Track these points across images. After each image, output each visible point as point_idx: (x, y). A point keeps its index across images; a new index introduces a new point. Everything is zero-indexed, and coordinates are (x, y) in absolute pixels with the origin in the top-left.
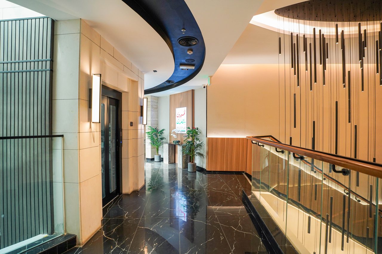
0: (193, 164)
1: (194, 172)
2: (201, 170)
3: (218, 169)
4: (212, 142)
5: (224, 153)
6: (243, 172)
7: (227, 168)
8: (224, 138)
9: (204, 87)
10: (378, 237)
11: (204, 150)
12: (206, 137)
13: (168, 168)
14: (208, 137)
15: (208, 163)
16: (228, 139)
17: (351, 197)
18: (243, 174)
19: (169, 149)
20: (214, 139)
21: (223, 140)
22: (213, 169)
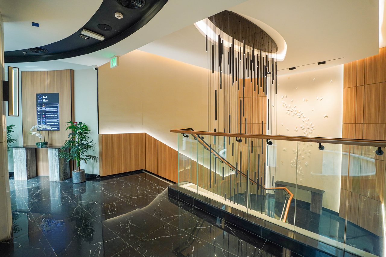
0: (80, 171)
1: (82, 183)
2: (92, 177)
3: (116, 172)
4: (105, 140)
5: (121, 152)
6: (143, 170)
7: (125, 168)
8: (122, 134)
9: (96, 69)
10: (250, 195)
11: (96, 151)
12: (98, 134)
13: (26, 187)
14: (101, 133)
15: (102, 167)
16: (125, 135)
17: (217, 173)
18: (144, 172)
19: (27, 156)
20: (109, 135)
21: (120, 136)
22: (109, 174)
